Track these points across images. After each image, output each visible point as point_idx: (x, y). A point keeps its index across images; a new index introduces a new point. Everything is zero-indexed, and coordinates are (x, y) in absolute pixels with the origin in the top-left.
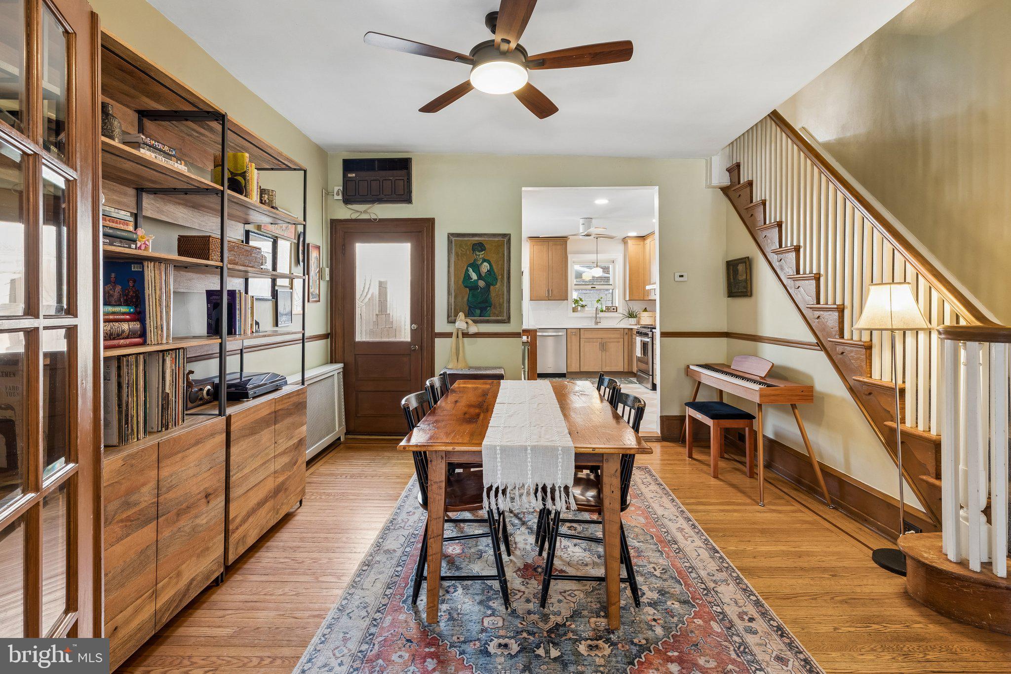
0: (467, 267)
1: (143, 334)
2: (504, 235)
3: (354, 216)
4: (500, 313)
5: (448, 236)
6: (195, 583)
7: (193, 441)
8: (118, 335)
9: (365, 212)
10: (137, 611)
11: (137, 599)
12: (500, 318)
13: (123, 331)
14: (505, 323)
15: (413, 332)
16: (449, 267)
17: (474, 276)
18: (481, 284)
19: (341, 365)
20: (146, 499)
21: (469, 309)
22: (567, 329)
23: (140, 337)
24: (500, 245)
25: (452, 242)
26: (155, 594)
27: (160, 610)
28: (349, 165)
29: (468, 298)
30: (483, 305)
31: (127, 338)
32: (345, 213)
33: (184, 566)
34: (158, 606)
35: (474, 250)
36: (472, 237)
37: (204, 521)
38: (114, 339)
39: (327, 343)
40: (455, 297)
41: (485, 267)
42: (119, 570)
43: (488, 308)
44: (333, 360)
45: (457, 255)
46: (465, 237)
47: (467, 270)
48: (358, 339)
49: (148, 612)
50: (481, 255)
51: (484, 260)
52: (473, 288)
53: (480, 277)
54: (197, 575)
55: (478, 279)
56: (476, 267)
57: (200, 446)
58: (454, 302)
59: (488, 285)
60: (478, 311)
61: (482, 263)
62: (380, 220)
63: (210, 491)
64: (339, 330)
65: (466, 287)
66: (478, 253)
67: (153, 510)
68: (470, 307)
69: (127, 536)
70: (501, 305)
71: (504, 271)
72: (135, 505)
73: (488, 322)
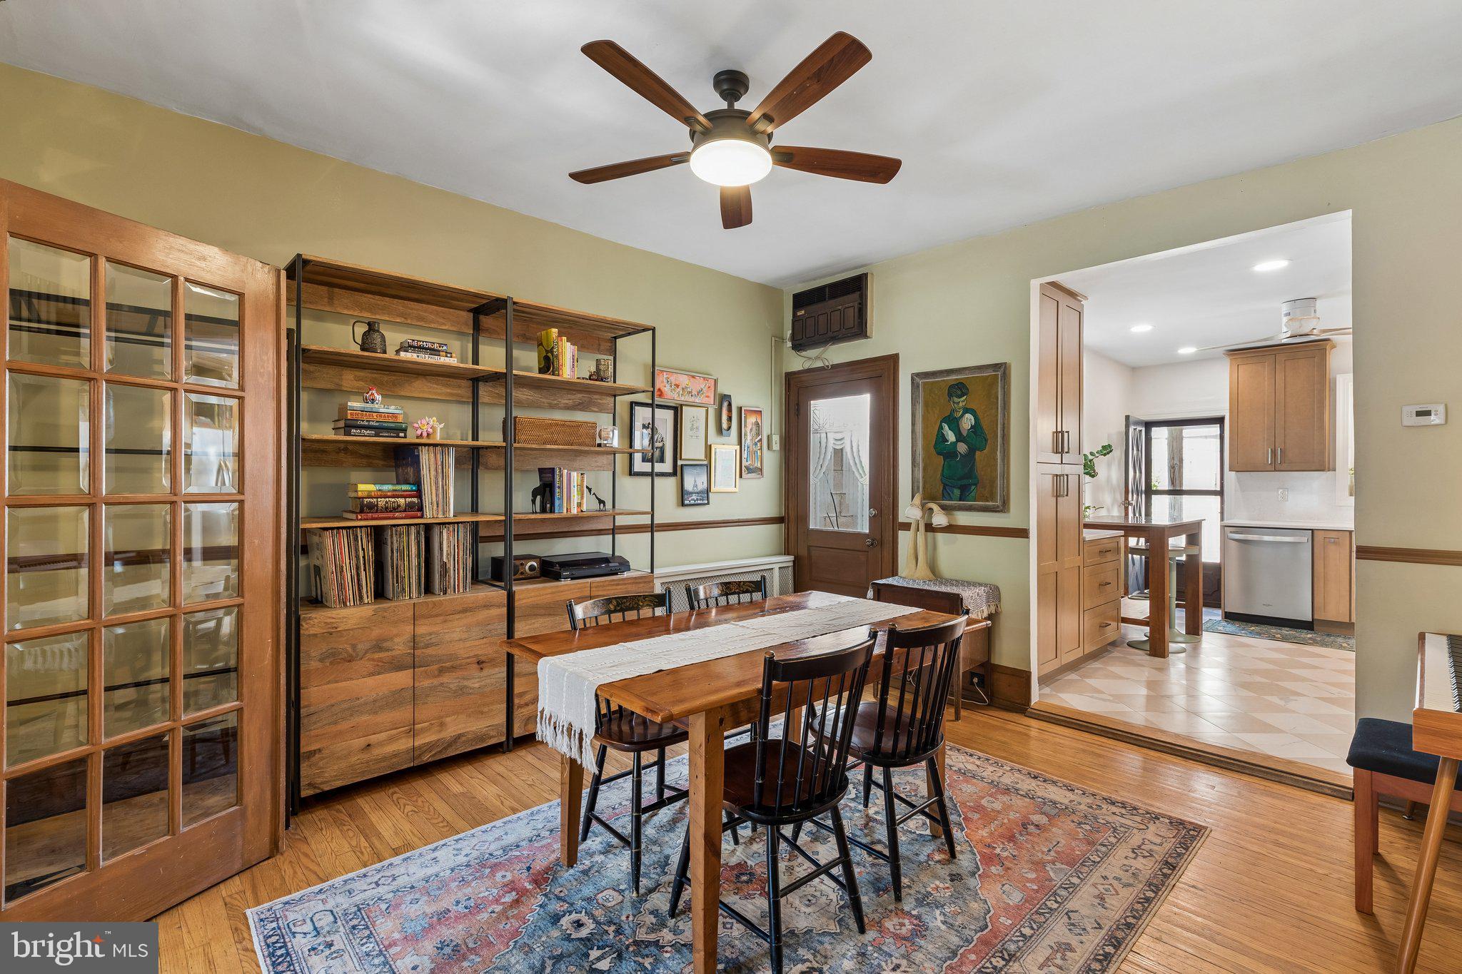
0: (941, 422)
1: (421, 509)
2: (996, 366)
3: (807, 366)
4: (992, 497)
5: (913, 379)
6: (464, 739)
7: (460, 608)
8: (394, 509)
9: (817, 358)
10: (391, 740)
11: (392, 729)
12: (991, 503)
13: (399, 506)
14: (996, 511)
15: (873, 519)
16: (913, 424)
17: (951, 437)
18: (962, 448)
19: (791, 558)
20: (400, 648)
21: (944, 488)
22: (1312, 530)
23: (418, 510)
24: (990, 384)
25: (918, 387)
26: (413, 733)
27: (420, 747)
28: (801, 300)
29: (943, 470)
30: (965, 482)
31: (405, 511)
32: (797, 362)
33: (448, 719)
34: (417, 744)
35: (950, 395)
36: (948, 375)
37: (477, 685)
38: (391, 511)
39: (780, 529)
40: (925, 469)
41: (968, 421)
42: (371, 699)
43: (973, 487)
44: (787, 553)
45: (926, 405)
46: (937, 377)
47: (941, 428)
48: (811, 527)
49: (404, 744)
50: (962, 402)
51: (966, 411)
52: (948, 453)
53: (960, 438)
54: (468, 732)
55: (958, 440)
56: (954, 422)
57: (468, 614)
58: (923, 477)
59: (972, 451)
60: (957, 492)
61: (962, 416)
62: (834, 367)
63: (483, 658)
64: (792, 514)
65: (939, 454)
66: (956, 400)
67: (410, 660)
68: (945, 486)
69: (379, 674)
70: (993, 482)
71: (997, 425)
72: (388, 650)
73: (970, 509)
